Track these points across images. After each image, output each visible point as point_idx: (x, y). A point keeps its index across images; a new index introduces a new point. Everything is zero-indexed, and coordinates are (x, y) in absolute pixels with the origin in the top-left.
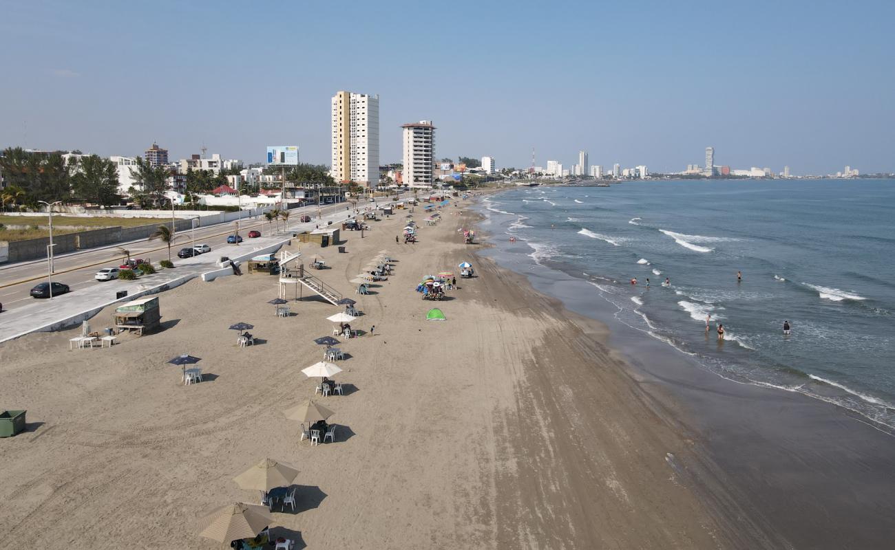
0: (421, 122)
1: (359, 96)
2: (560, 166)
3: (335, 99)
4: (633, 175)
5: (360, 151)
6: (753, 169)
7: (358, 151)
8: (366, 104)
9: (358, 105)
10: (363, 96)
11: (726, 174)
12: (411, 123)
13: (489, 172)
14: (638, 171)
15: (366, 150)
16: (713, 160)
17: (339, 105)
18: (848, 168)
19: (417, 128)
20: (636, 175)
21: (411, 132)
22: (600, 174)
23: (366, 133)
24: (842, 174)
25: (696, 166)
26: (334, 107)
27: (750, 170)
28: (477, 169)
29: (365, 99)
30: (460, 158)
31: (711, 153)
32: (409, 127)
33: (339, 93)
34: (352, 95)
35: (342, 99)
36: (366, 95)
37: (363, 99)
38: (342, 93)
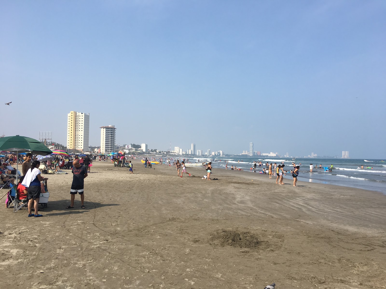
0: (109, 126)
1: (80, 113)
2: (181, 150)
3: (69, 115)
4: (217, 155)
5: (80, 137)
6: (271, 153)
7: (79, 137)
8: (83, 117)
9: (80, 117)
10: (82, 113)
11: (259, 155)
12: (105, 126)
13: (144, 150)
14: (219, 153)
15: (83, 137)
16: (253, 148)
17: (71, 117)
18: (313, 154)
19: (107, 128)
20: (218, 154)
21: (105, 129)
22: (201, 154)
23: (83, 129)
24: (310, 156)
25: (246, 151)
26: (69, 118)
27: (270, 153)
28: (139, 149)
29: (83, 115)
30: (131, 144)
31: (252, 145)
32: (104, 128)
33: (71, 112)
34: (77, 113)
35: (73, 114)
36: (84, 113)
37: (82, 115)
38: (73, 112)
